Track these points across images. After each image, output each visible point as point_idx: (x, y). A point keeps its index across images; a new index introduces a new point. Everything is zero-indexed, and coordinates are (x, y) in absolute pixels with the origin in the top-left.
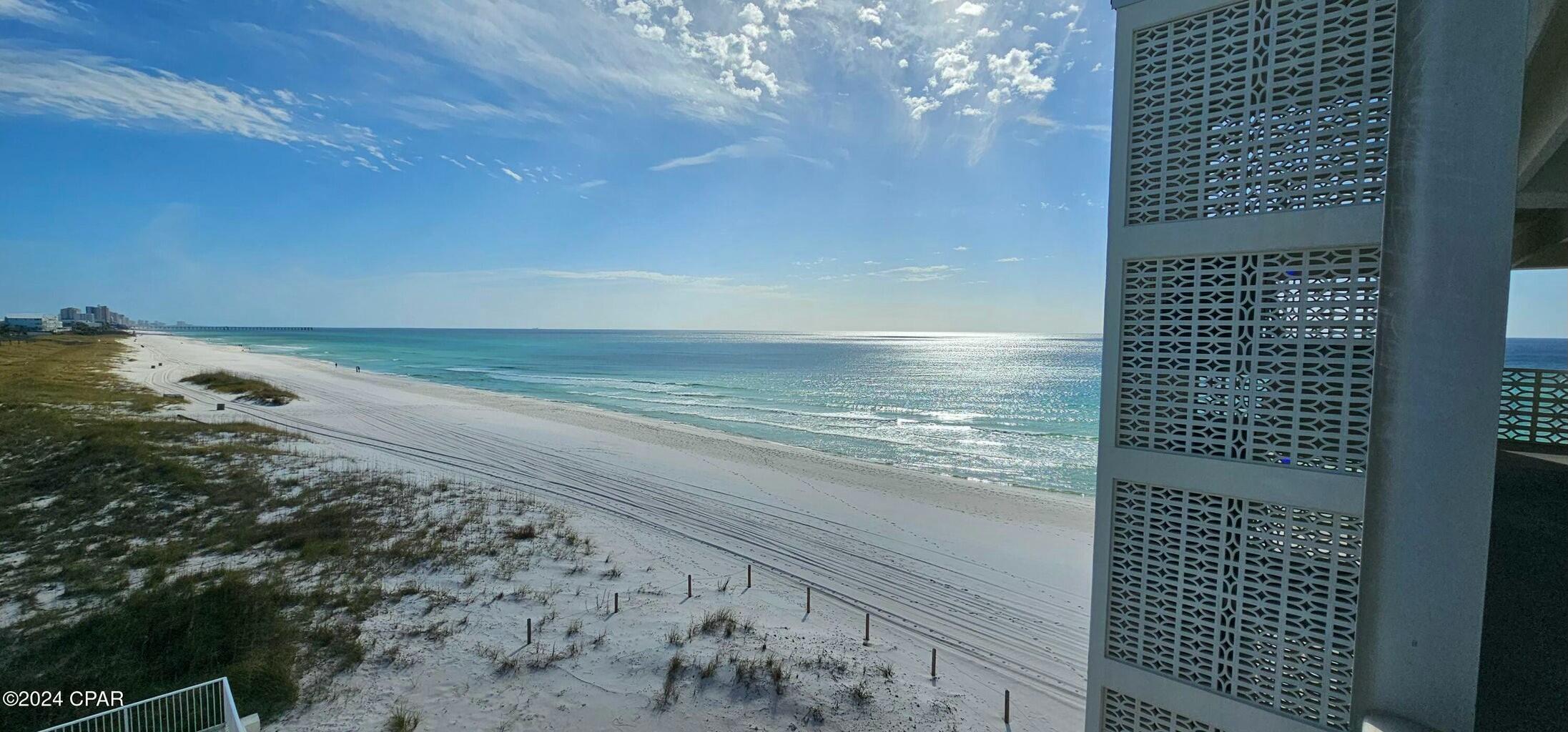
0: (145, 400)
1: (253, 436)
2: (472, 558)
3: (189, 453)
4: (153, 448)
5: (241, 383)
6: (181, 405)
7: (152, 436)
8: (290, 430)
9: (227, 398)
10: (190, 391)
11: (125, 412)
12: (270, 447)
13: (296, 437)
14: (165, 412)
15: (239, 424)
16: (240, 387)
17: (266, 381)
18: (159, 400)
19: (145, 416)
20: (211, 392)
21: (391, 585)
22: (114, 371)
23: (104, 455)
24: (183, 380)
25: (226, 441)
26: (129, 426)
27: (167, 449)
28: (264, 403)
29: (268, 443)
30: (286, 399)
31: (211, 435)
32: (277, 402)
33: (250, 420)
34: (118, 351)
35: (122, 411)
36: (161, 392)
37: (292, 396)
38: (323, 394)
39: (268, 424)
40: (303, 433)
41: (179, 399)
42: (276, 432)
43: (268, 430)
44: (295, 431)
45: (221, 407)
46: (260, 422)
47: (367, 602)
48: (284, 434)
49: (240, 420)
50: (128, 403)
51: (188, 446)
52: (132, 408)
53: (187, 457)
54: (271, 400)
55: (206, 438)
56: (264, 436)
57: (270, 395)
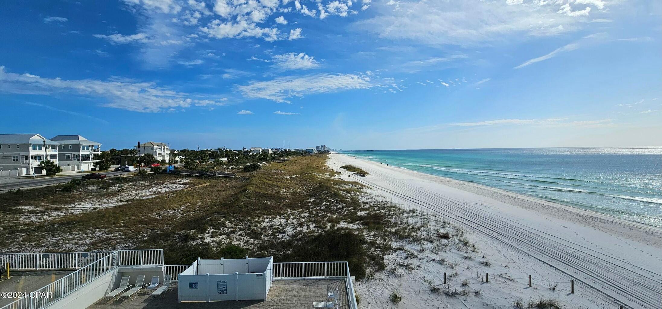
0: (332, 173)
1: (357, 186)
2: (423, 242)
3: (341, 190)
4: (334, 188)
5: (354, 169)
6: (340, 175)
7: (333, 184)
8: (367, 185)
9: (351, 173)
10: (343, 171)
11: (328, 176)
12: (361, 190)
13: (368, 187)
14: (337, 177)
15: (353, 182)
16: (354, 170)
17: (361, 168)
18: (335, 173)
19: (332, 178)
20: (347, 171)
21: (394, 245)
22: (326, 164)
23: (323, 189)
24: (341, 167)
25: (350, 187)
26: (329, 180)
27: (336, 188)
28: (360, 175)
29: (361, 189)
30: (366, 174)
31: (347, 185)
32: (364, 176)
33: (356, 181)
34: (327, 158)
35: (327, 176)
36: (336, 171)
37: (368, 174)
38: (376, 173)
39: (361, 183)
40: (370, 187)
41: (340, 173)
42: (363, 185)
43: (361, 185)
44: (368, 186)
45: (349, 176)
46: (359, 182)
47: (386, 249)
48: (365, 186)
49: (354, 181)
50: (329, 174)
51: (341, 188)
52: (329, 175)
53: (341, 191)
54: (362, 175)
55: (345, 186)
56: (360, 186)
57: (362, 173)
